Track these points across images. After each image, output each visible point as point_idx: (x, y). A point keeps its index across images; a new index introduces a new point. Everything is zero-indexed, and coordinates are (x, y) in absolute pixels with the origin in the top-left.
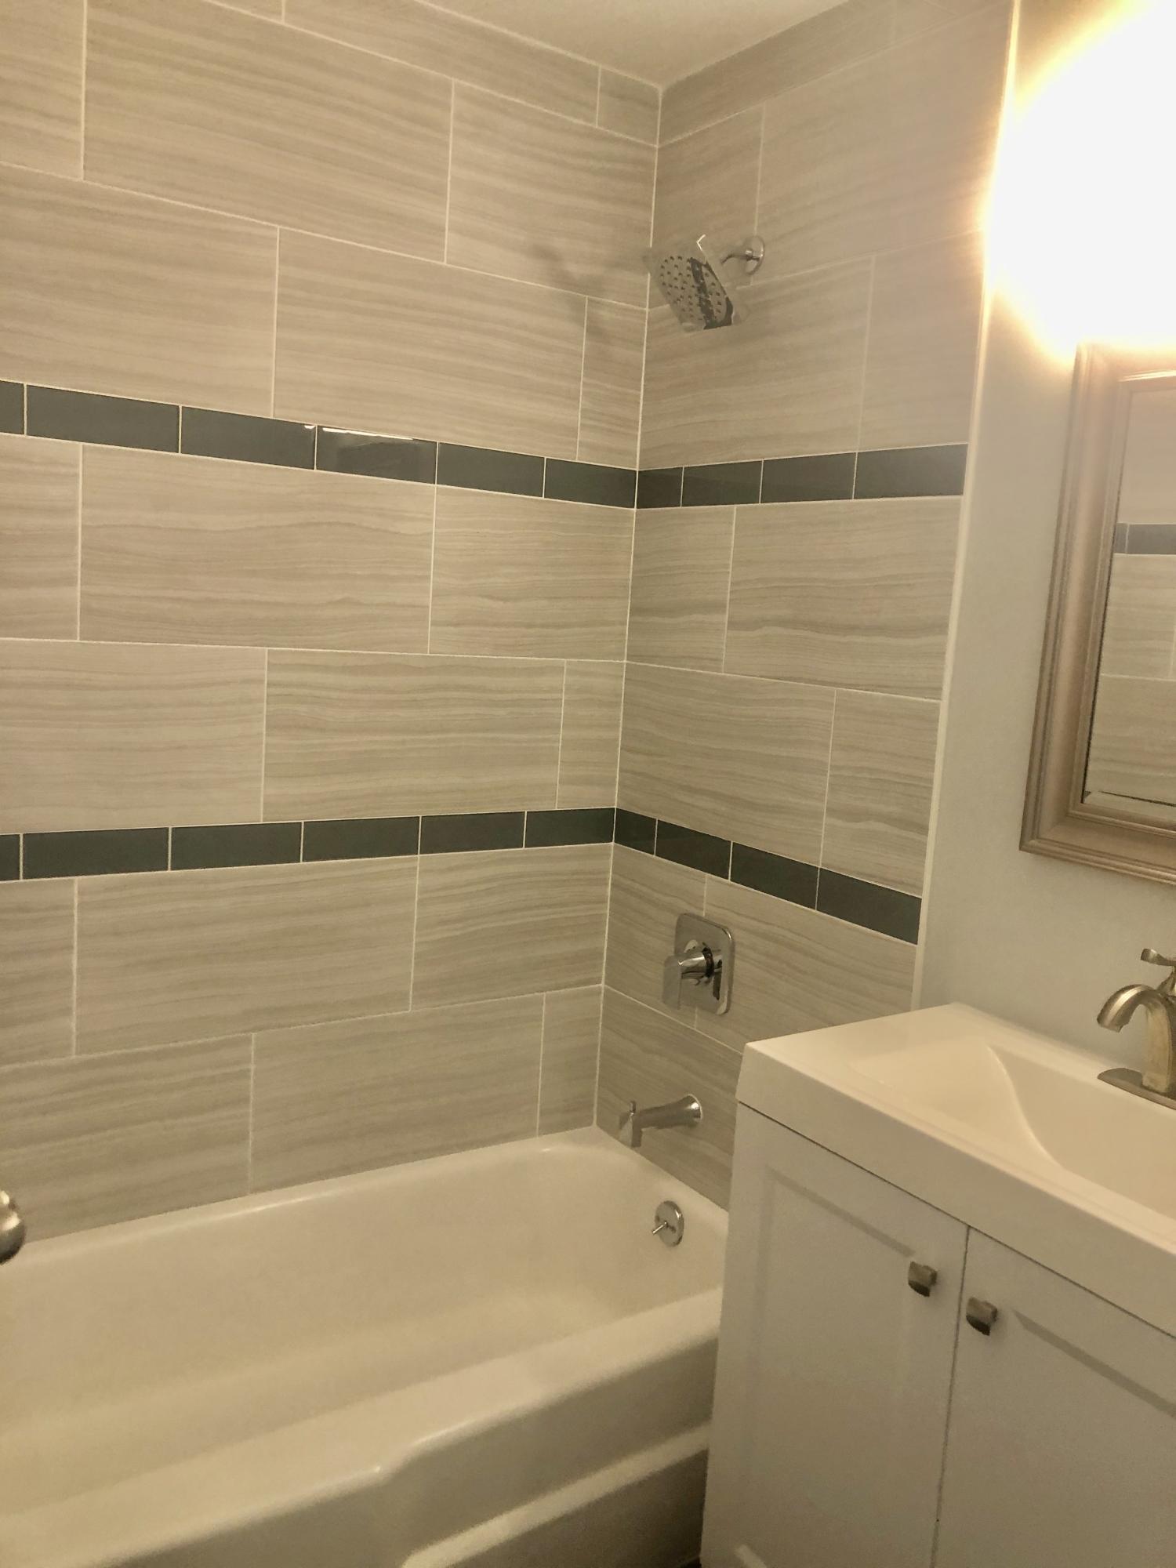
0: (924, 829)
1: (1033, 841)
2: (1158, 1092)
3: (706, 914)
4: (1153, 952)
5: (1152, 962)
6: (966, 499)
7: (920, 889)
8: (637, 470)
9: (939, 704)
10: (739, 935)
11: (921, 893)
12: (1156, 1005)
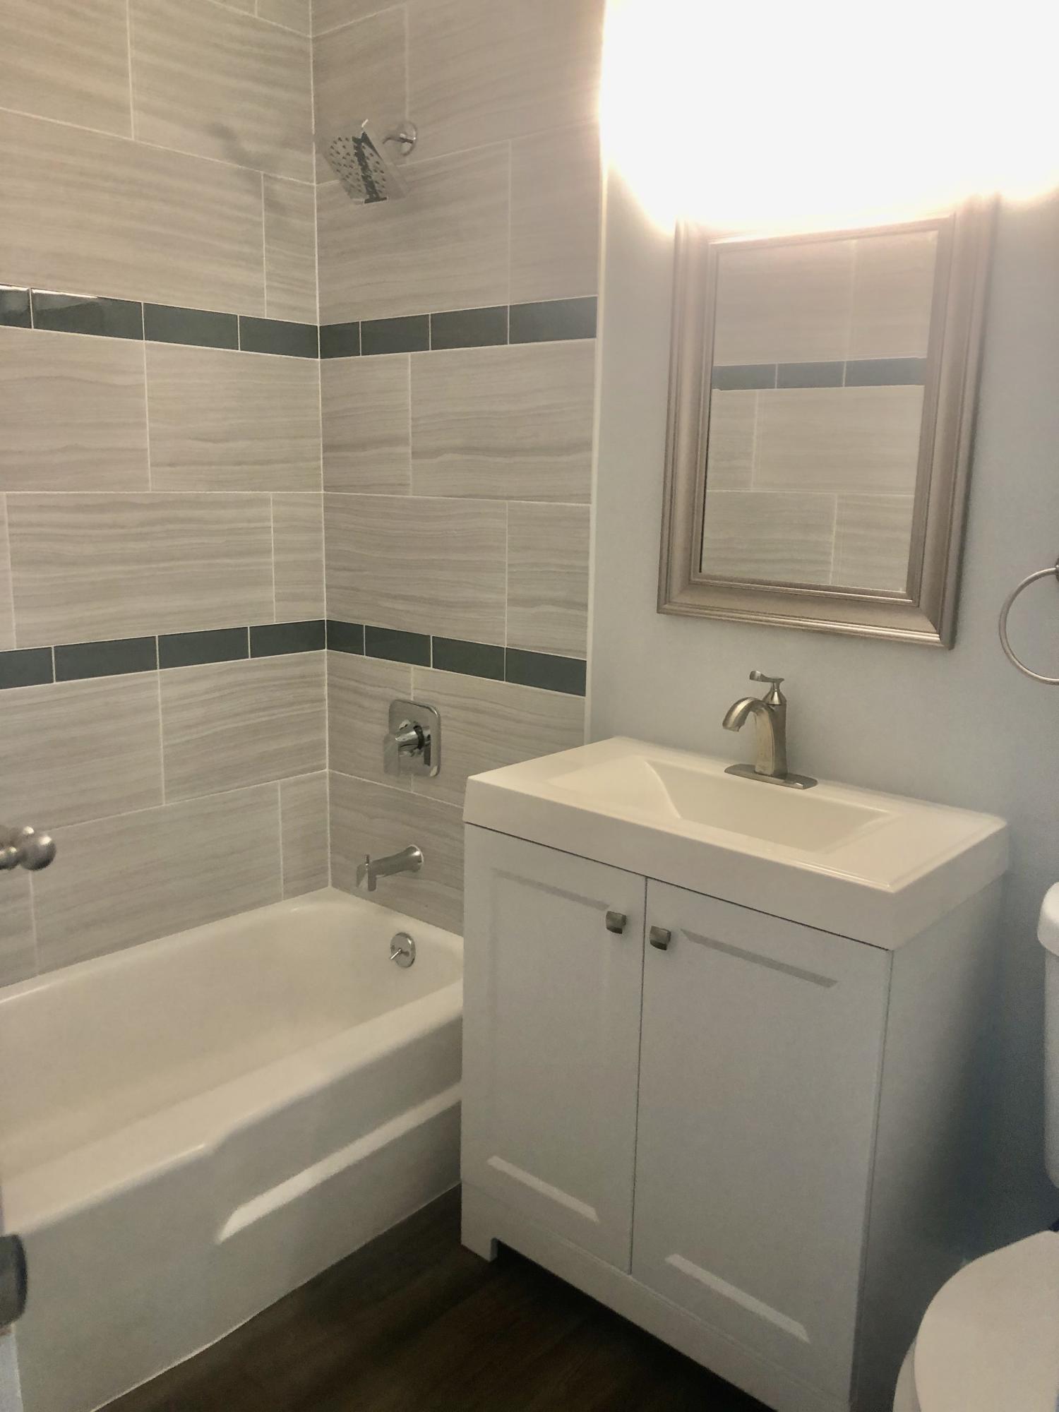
0: (585, 606)
1: (666, 605)
2: (766, 775)
3: (414, 698)
4: (758, 673)
5: (757, 680)
6: (599, 342)
7: (585, 653)
8: (318, 325)
9: (589, 507)
10: (442, 710)
11: (585, 657)
12: (762, 711)
